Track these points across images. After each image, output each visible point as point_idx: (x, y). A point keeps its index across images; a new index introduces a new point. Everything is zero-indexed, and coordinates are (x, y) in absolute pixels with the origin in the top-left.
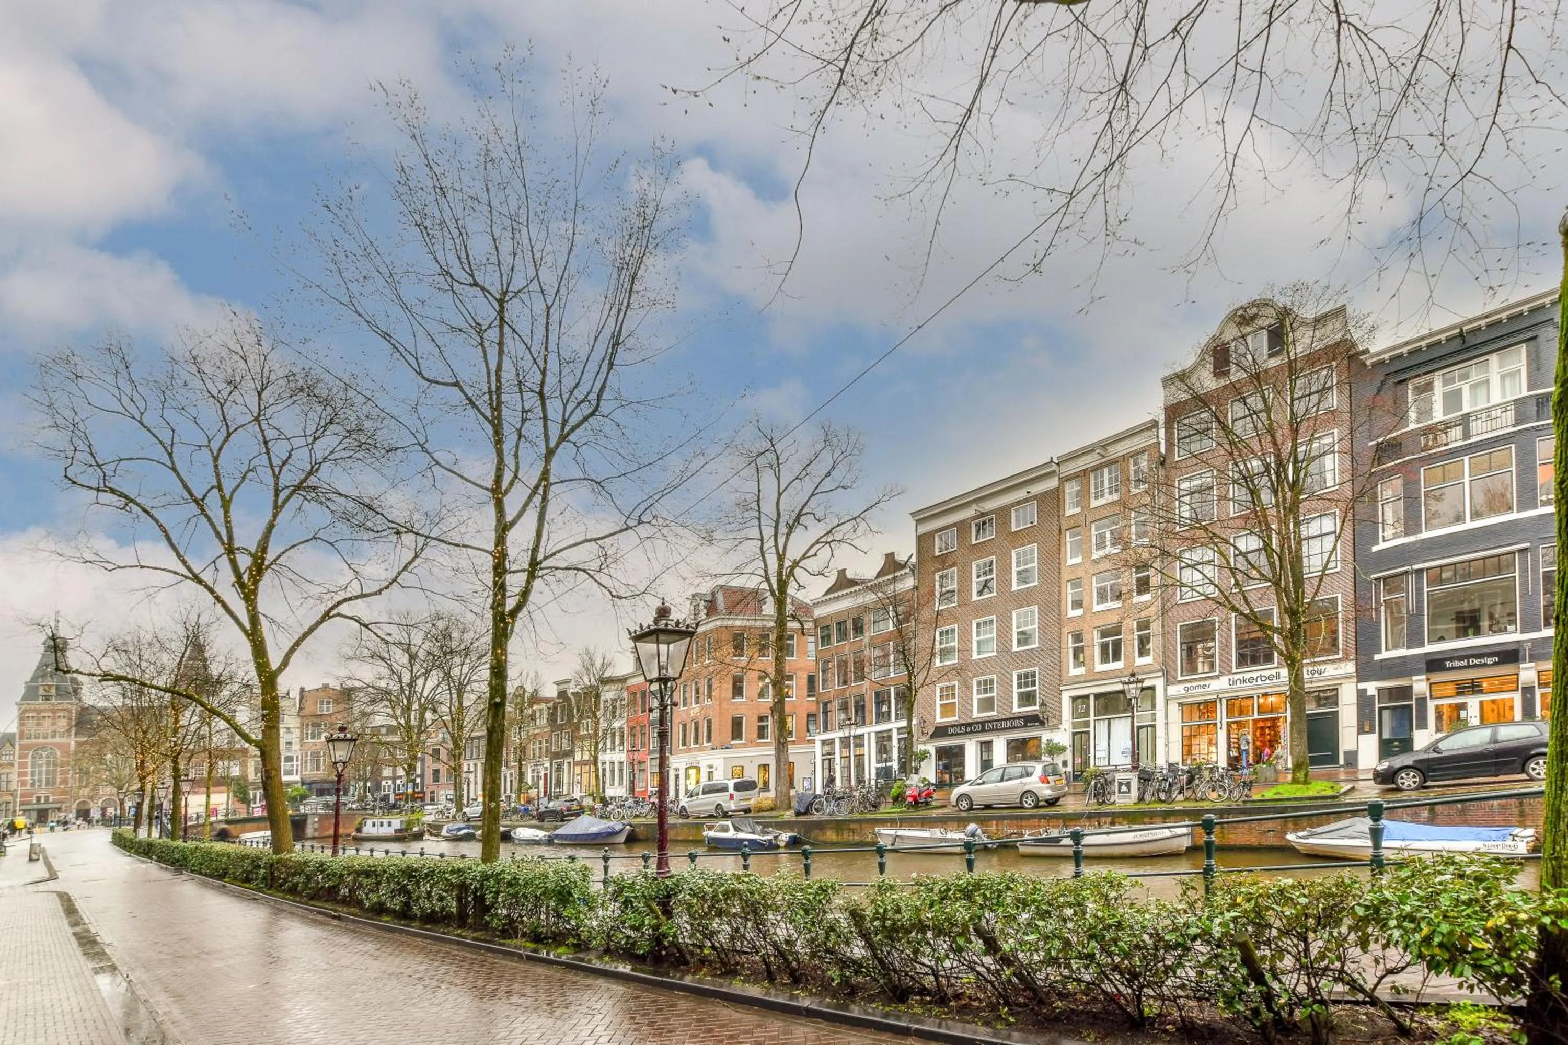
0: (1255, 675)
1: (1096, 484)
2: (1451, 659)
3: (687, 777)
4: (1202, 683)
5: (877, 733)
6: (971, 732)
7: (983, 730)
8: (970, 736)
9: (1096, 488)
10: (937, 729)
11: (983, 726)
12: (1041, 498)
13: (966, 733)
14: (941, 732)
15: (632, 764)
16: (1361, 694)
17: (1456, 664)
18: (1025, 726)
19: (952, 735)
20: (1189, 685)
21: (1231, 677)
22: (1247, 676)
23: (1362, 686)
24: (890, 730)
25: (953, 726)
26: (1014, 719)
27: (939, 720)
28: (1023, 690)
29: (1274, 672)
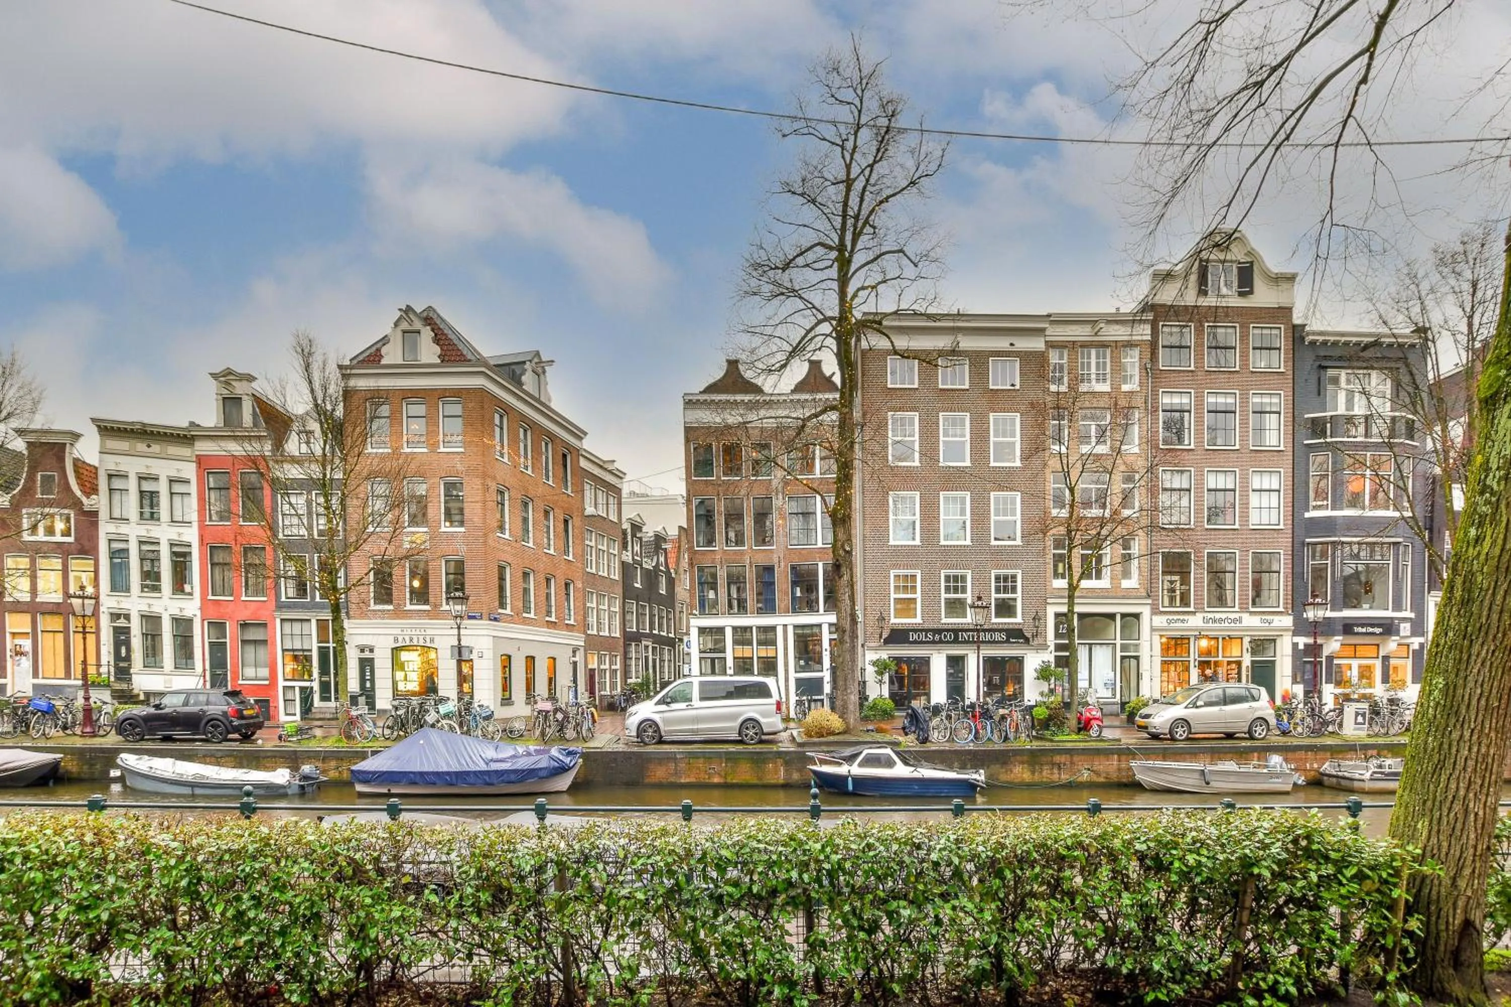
0: (1223, 616)
1: (1098, 364)
2: (1358, 626)
3: (396, 664)
4: (1181, 617)
5: (796, 627)
6: (941, 642)
7: (956, 641)
8: (939, 646)
9: (1098, 369)
10: (893, 631)
11: (955, 636)
12: (1026, 357)
13: (934, 642)
14: (898, 636)
15: (218, 627)
16: (1295, 645)
17: (1360, 630)
18: (1007, 641)
19: (915, 642)
20: (1171, 617)
21: (1206, 615)
22: (1218, 616)
23: (1296, 639)
24: (819, 626)
25: (915, 631)
26: (994, 630)
27: (895, 621)
28: (1002, 596)
29: (1237, 616)
